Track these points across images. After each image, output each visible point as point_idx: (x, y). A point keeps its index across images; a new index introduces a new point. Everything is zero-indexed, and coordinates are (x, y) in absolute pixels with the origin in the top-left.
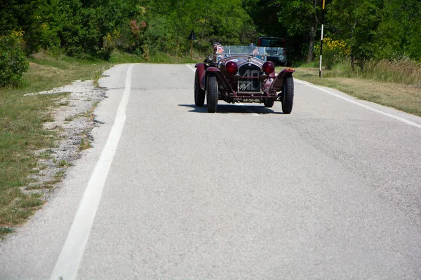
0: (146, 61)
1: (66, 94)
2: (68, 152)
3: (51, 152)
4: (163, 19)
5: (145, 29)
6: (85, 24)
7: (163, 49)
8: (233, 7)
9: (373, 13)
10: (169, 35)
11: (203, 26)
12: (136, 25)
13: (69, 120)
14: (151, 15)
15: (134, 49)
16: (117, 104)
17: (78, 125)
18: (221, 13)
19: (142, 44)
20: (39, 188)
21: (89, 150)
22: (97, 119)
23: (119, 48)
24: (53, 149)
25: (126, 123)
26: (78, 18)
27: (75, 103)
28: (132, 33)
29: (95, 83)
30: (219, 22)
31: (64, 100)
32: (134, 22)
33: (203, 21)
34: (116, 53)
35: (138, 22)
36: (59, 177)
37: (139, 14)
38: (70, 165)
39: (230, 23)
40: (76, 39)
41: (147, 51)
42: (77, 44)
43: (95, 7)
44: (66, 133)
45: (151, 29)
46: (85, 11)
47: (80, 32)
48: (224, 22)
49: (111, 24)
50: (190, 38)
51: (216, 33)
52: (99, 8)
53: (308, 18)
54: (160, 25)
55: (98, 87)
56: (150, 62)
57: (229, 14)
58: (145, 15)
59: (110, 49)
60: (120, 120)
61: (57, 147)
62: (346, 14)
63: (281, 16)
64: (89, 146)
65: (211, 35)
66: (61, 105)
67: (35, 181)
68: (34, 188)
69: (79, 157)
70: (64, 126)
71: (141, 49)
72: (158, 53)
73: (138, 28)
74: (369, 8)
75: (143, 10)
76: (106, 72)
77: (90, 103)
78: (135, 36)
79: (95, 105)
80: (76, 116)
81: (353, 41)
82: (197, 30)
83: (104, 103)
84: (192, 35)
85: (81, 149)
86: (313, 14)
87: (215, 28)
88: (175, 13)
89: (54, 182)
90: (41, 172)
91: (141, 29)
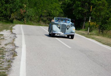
0: (25, 24)
1: (2, 35)
2: (9, 57)
3: (4, 57)
4: (32, 9)
5: (25, 12)
6: (6, 10)
7: (31, 20)
8: (56, 7)
9: (108, 14)
10: (33, 15)
11: (45, 13)
12: (22, 11)
13: (6, 45)
14: (28, 8)
15: (21, 19)
16: (21, 40)
17: (10, 47)
18: (52, 9)
19: (24, 18)
20: (4, 70)
21: (17, 57)
22: (16, 45)
23: (16, 18)
24: (4, 55)
25: (26, 48)
26: (3, 7)
27: (6, 39)
28: (21, 14)
29: (11, 31)
30: (51, 12)
31: (2, 37)
32: (22, 10)
33: (45, 11)
34: (15, 20)
35: (23, 10)
36: (9, 66)
37: (24, 7)
38: (12, 62)
39: (55, 13)
40: (2, 14)
41: (25, 20)
42: (2, 16)
43: (9, 4)
44: (6, 50)
45: (27, 13)
46: (6, 5)
47: (4, 12)
48: (53, 12)
49: (15, 10)
50: (40, 17)
51: (50, 16)
52: (11, 4)
53: (84, 13)
54: (31, 11)
55: (12, 33)
56: (26, 24)
57: (54, 9)
58: (26, 8)
59: (13, 19)
60: (24, 46)
61: (5, 55)
62: (98, 14)
63: (74, 12)
64: (16, 55)
65: (48, 16)
66: (2, 39)
67: (2, 67)
68: (2, 69)
69: (14, 59)
70: (5, 47)
71: (23, 20)
72: (29, 21)
73: (23, 12)
74: (106, 12)
75: (25, 6)
76: (13, 28)
77: (11, 39)
78: (22, 15)
79: (14, 40)
80: (8, 44)
81: (100, 23)
82: (43, 14)
83: (16, 39)
84: (41, 16)
85: (14, 56)
86: (86, 12)
87: (49, 14)
88: (36, 8)
89: (8, 68)
90: (3, 63)
91: (24, 12)
